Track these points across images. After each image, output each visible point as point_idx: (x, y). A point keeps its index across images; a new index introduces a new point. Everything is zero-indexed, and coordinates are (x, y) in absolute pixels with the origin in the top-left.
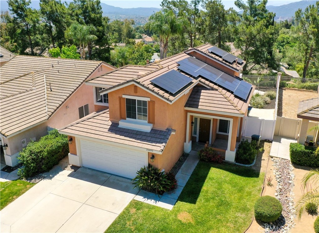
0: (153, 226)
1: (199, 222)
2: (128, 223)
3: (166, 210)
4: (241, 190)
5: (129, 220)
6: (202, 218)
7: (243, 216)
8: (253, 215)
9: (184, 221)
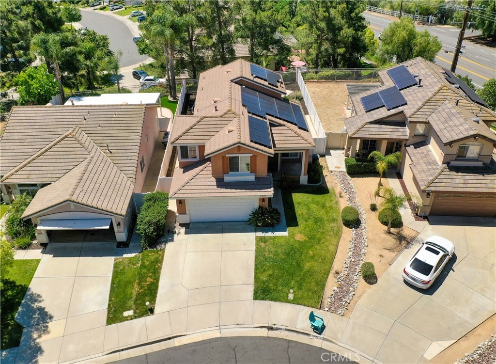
0: (283, 250)
1: (310, 238)
2: (266, 253)
3: (285, 236)
4: (324, 206)
5: (264, 251)
6: (310, 234)
7: (335, 224)
8: (341, 222)
9: (301, 240)
